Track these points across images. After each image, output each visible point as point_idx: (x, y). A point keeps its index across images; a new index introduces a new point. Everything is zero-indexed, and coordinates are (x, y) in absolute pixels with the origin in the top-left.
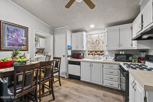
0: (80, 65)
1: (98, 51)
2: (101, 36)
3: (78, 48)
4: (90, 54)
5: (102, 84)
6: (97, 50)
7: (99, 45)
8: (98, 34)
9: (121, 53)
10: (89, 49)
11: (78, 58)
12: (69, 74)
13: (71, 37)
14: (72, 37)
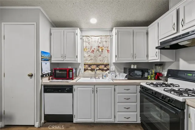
0: (73, 93)
1: (101, 65)
2: (104, 40)
3: (67, 59)
4: (87, 69)
5: (114, 121)
6: (99, 62)
7: (102, 55)
8: (100, 37)
9: (132, 67)
10: (86, 60)
11: (68, 77)
12: (44, 114)
13: (51, 34)
14: (52, 36)
